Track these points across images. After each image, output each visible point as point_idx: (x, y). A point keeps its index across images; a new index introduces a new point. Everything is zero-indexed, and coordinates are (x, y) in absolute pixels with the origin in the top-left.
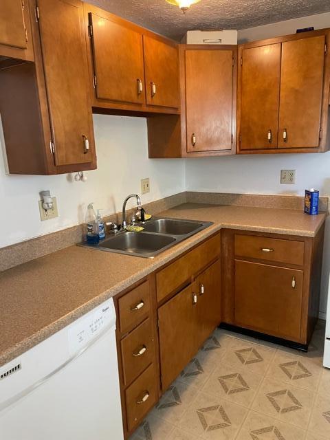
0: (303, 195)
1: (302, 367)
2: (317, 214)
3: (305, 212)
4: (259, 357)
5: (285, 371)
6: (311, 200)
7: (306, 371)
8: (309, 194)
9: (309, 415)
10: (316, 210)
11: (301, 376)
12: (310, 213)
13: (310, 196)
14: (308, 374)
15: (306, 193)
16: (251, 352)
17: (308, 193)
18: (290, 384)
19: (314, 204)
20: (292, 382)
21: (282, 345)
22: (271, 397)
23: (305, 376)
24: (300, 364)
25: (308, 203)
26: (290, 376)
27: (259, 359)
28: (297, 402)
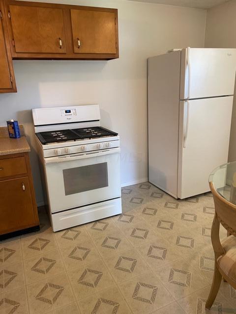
0: (6, 125)
1: (43, 240)
2: (20, 137)
3: (10, 137)
4: (12, 250)
5: (33, 248)
6: (14, 128)
7: (46, 240)
8: (11, 124)
9: (62, 262)
10: (19, 135)
11: (45, 245)
12: (16, 138)
13: (12, 125)
14: (47, 242)
15: (8, 124)
16: (3, 251)
17: (9, 123)
18: (41, 254)
19: (17, 130)
20: (41, 252)
21: (22, 235)
22: (35, 269)
23: (47, 243)
24: (40, 239)
25: (12, 131)
26: (38, 249)
27: (13, 252)
28: (51, 261)
